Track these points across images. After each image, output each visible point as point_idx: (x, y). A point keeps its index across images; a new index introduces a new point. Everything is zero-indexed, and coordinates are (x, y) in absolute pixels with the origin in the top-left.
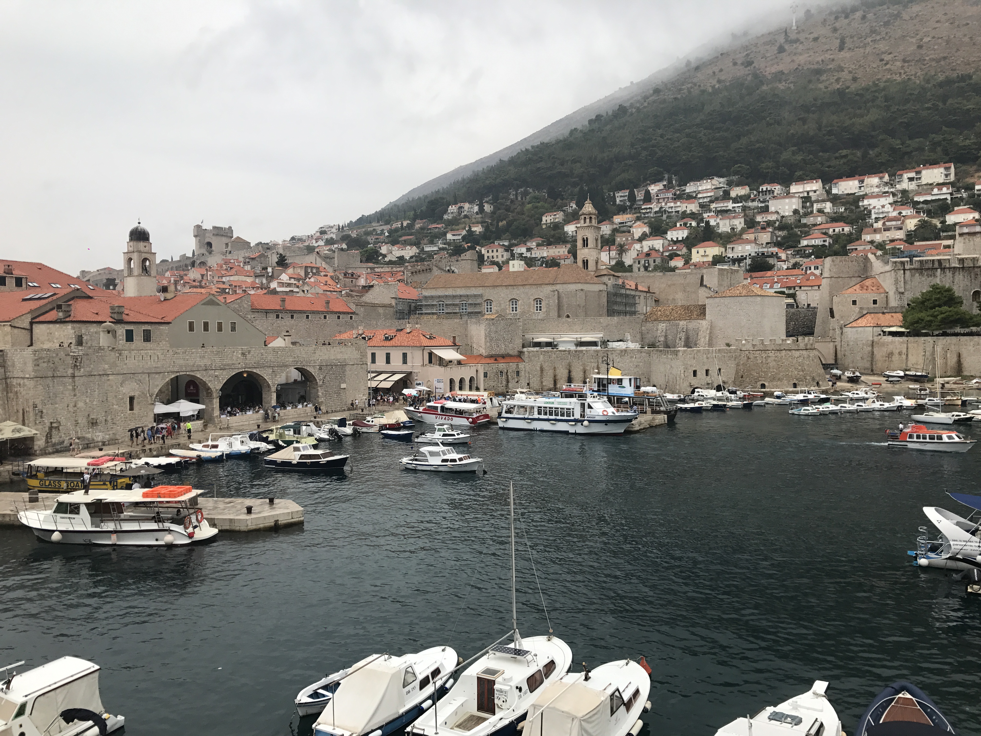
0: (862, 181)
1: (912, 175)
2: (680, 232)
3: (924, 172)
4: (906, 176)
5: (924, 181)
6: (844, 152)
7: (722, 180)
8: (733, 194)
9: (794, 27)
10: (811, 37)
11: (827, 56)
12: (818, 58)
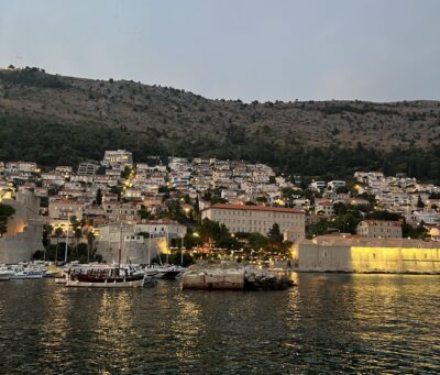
1: (15, 165)
3: (21, 165)
4: (12, 165)
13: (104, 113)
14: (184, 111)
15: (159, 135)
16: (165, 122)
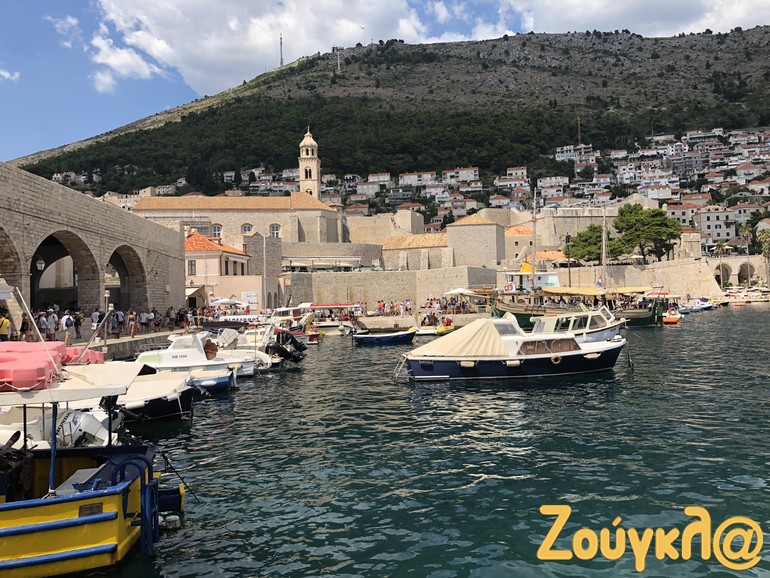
0: (420, 176)
1: (453, 174)
3: (460, 172)
4: (449, 174)
5: (461, 179)
6: (401, 156)
9: (339, 68)
10: (353, 76)
11: (368, 90)
12: (362, 91)
13: (512, 87)
14: (627, 63)
15: (606, 105)
16: (605, 84)
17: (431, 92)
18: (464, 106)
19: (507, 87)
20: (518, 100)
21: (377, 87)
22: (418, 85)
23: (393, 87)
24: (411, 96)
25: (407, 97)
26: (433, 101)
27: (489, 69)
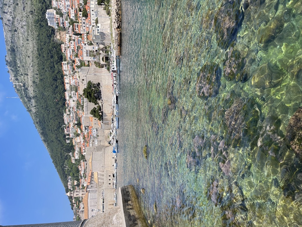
2: (78, 130)
7: (64, 115)
8: (68, 113)
9: (20, 84)
10: (23, 80)
11: (29, 79)
12: (30, 81)
17: (29, 57)
18: (34, 47)
19: (24, 25)
20: (31, 24)
21: (28, 75)
22: (26, 60)
23: (27, 69)
24: (31, 65)
25: (32, 66)
26: (33, 57)
27: (17, 29)
